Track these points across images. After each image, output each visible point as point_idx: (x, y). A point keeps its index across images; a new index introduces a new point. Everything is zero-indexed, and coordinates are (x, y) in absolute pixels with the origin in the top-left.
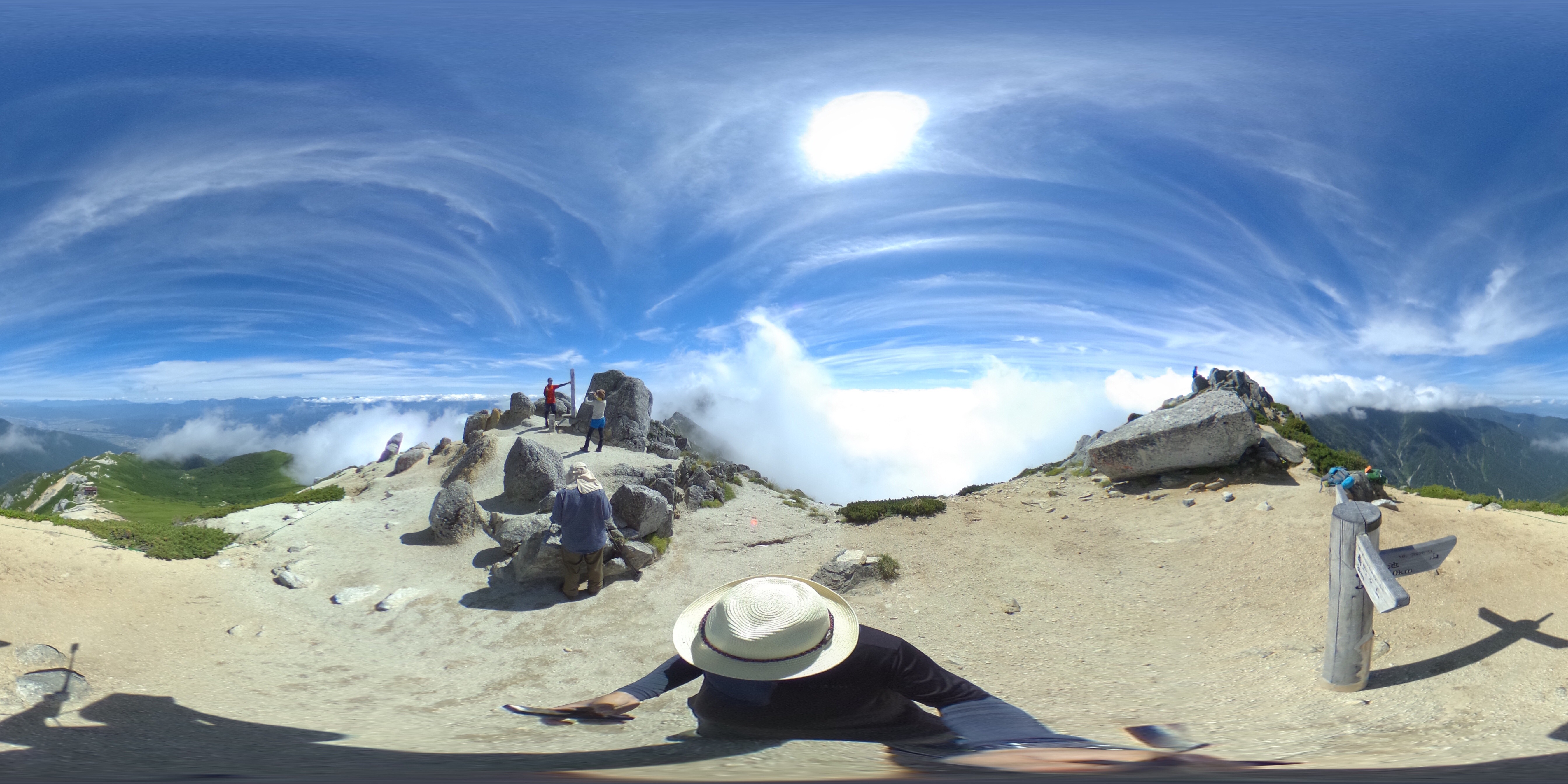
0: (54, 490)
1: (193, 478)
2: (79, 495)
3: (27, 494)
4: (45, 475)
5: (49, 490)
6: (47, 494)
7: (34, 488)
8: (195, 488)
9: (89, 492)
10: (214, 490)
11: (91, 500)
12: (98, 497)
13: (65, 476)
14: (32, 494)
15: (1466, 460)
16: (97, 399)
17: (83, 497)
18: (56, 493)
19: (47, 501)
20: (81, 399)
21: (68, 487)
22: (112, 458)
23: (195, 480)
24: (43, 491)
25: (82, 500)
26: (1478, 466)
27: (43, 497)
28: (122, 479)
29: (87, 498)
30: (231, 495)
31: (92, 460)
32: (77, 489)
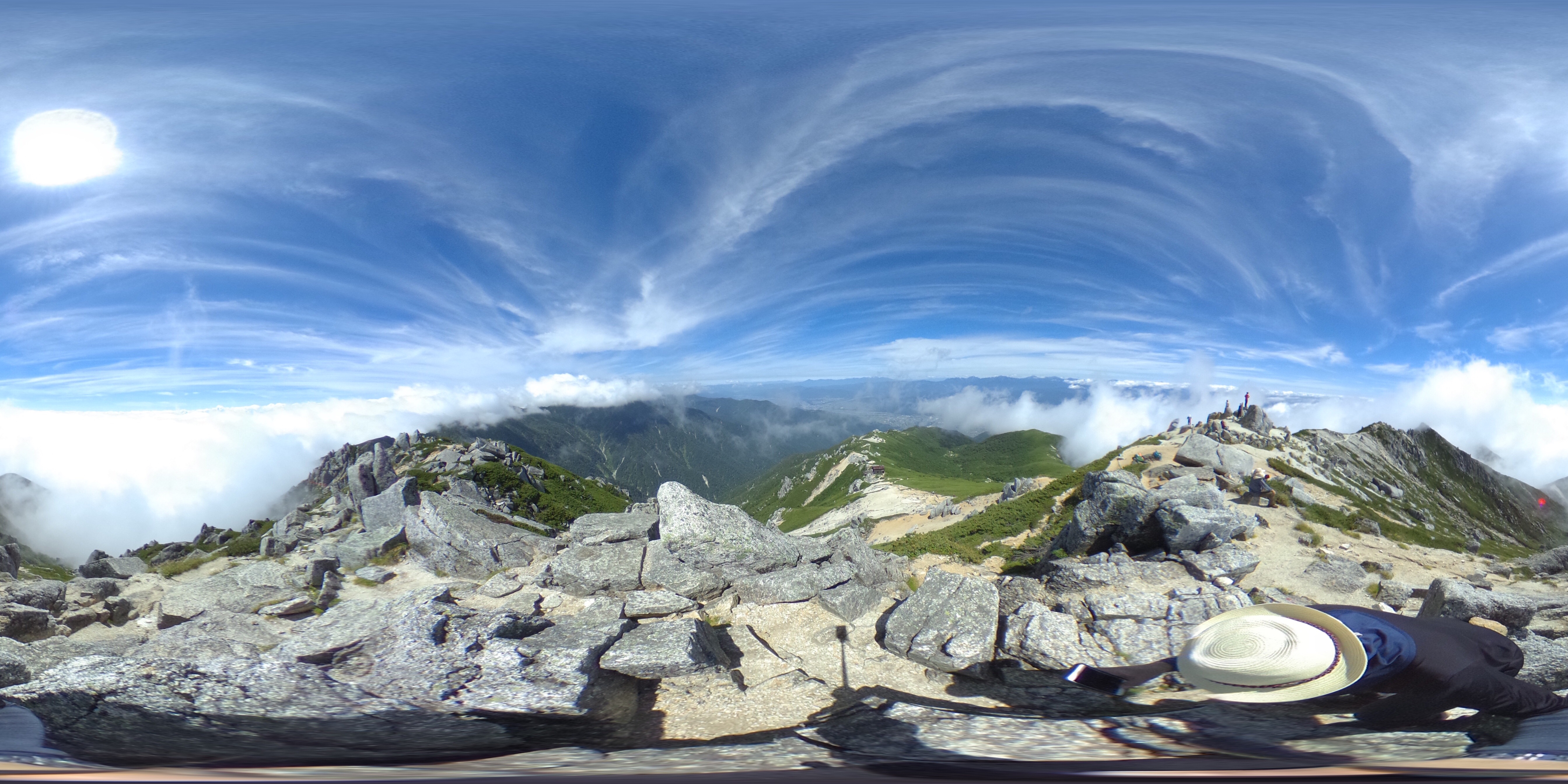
0: (838, 471)
1: (957, 455)
2: (868, 475)
3: (811, 476)
4: (827, 457)
5: (832, 471)
6: (831, 475)
7: (817, 470)
8: (960, 466)
9: (877, 471)
10: (978, 467)
11: (881, 479)
12: (886, 476)
13: (847, 456)
14: (816, 476)
15: (669, 449)
16: (856, 377)
17: (873, 476)
18: (840, 473)
19: (831, 482)
20: (843, 378)
21: (851, 468)
22: (880, 436)
23: (958, 457)
24: (827, 472)
25: (873, 479)
26: (681, 454)
27: (827, 478)
28: (892, 457)
29: (877, 477)
30: (995, 472)
31: (861, 438)
32: (864, 468)
